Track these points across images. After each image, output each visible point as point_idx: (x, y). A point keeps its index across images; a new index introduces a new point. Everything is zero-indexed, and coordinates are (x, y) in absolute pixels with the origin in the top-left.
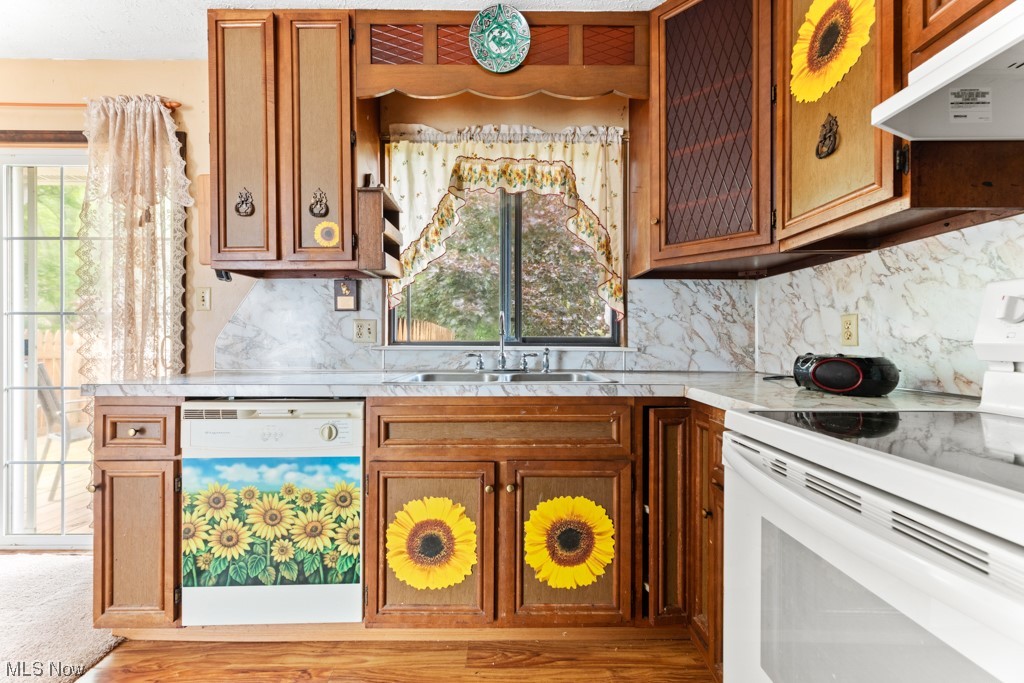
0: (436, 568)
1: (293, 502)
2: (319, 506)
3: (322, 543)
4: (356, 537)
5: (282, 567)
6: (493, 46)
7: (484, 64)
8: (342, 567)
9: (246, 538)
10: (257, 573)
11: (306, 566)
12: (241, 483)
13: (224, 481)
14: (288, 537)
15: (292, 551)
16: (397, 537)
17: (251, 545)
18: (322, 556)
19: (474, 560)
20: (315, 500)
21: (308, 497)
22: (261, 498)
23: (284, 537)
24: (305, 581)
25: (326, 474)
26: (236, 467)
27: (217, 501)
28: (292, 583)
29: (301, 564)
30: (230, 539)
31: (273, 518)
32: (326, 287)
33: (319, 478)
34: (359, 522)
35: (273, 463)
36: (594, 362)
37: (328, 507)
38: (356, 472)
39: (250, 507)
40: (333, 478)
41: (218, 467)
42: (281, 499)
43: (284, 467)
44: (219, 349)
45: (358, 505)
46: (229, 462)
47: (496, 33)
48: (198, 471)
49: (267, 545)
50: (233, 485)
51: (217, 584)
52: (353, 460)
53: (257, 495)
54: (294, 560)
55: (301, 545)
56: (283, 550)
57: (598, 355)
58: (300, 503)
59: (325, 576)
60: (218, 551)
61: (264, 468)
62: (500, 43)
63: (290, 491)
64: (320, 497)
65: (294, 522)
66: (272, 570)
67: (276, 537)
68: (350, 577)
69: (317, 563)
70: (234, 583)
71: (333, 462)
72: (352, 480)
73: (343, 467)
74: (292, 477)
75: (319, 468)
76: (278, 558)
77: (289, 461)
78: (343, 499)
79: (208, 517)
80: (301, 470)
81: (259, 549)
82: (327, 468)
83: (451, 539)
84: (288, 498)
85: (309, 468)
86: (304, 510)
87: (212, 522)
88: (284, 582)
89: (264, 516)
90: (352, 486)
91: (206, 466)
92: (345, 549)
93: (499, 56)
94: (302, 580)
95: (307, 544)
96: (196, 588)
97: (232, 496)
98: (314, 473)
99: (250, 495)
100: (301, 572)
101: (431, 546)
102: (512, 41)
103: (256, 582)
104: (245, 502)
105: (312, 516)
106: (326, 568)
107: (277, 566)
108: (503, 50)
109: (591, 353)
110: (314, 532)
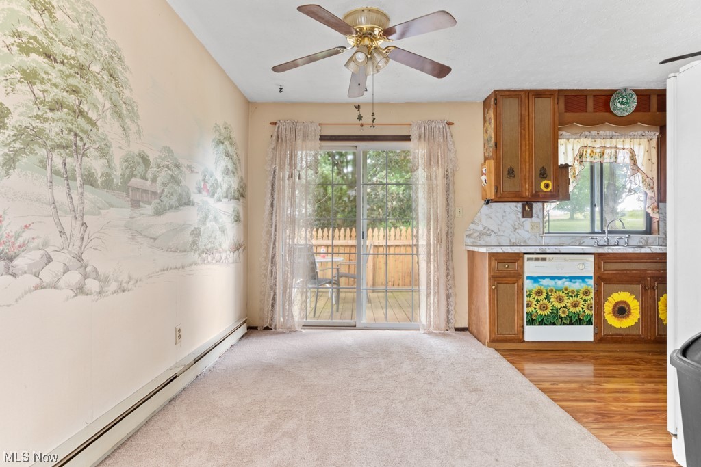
0: (624, 320)
1: (568, 293)
2: (577, 295)
3: (578, 309)
4: (591, 307)
5: (563, 319)
6: (619, 105)
7: (615, 112)
8: (586, 319)
9: (550, 308)
10: (554, 321)
11: (572, 318)
12: (548, 286)
13: (542, 285)
14: (566, 307)
15: (567, 312)
16: (608, 307)
17: (552, 310)
18: (579, 315)
19: (639, 316)
20: (576, 293)
21: (573, 292)
22: (555, 292)
23: (564, 307)
24: (572, 324)
25: (580, 283)
26: (546, 280)
27: (539, 293)
28: (567, 325)
29: (571, 317)
30: (544, 307)
31: (560, 299)
32: (516, 207)
33: (577, 284)
34: (592, 301)
35: (560, 278)
36: (643, 242)
37: (581, 296)
38: (591, 282)
39: (551, 295)
40: (583, 285)
41: (539, 280)
42: (563, 292)
43: (564, 280)
44: (467, 236)
45: (592, 295)
46: (544, 278)
47: (620, 99)
48: (532, 281)
49: (558, 310)
50: (545, 287)
51: (539, 325)
52: (590, 278)
53: (554, 290)
54: (568, 316)
55: (571, 310)
56: (564, 312)
57: (645, 238)
58: (570, 294)
59: (579, 322)
60: (540, 312)
61: (556, 280)
62: (621, 103)
63: (566, 289)
64: (578, 292)
65: (568, 301)
66: (560, 320)
67: (561, 307)
68: (589, 323)
69: (577, 318)
70: (545, 325)
71: (583, 278)
72: (589, 285)
73: (586, 280)
74: (567, 284)
75: (577, 280)
76: (562, 315)
77: (566, 278)
78: (586, 293)
79: (536, 299)
80: (570, 281)
81: (555, 312)
82: (580, 281)
83: (630, 308)
84: (566, 292)
85: (573, 280)
86: (572, 297)
87: (537, 301)
88: (564, 324)
89: (557, 299)
90: (589, 288)
91: (535, 279)
92: (587, 312)
93: (621, 109)
94: (571, 324)
95: (573, 310)
96: (531, 326)
97: (545, 291)
98: (575, 282)
99: (552, 290)
100: (571, 321)
101: (621, 311)
102: (627, 103)
103: (554, 324)
104: (550, 293)
105: (575, 299)
106: (580, 319)
107: (561, 318)
108: (623, 106)
109: (642, 238)
110: (576, 305)
